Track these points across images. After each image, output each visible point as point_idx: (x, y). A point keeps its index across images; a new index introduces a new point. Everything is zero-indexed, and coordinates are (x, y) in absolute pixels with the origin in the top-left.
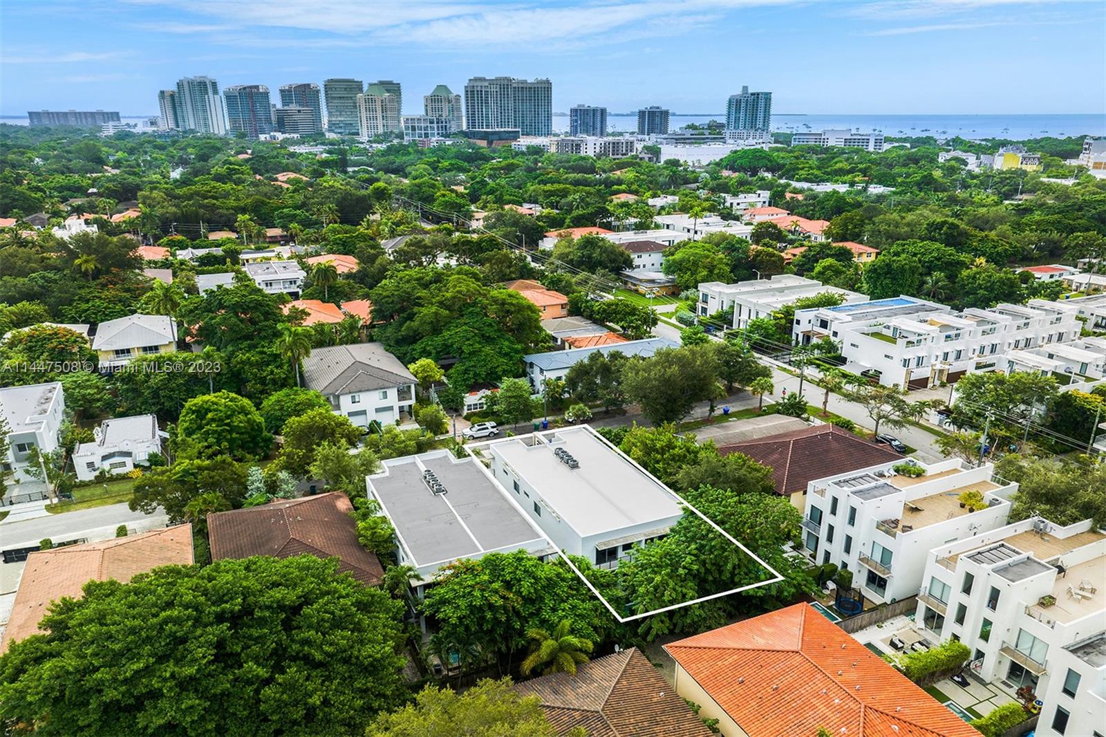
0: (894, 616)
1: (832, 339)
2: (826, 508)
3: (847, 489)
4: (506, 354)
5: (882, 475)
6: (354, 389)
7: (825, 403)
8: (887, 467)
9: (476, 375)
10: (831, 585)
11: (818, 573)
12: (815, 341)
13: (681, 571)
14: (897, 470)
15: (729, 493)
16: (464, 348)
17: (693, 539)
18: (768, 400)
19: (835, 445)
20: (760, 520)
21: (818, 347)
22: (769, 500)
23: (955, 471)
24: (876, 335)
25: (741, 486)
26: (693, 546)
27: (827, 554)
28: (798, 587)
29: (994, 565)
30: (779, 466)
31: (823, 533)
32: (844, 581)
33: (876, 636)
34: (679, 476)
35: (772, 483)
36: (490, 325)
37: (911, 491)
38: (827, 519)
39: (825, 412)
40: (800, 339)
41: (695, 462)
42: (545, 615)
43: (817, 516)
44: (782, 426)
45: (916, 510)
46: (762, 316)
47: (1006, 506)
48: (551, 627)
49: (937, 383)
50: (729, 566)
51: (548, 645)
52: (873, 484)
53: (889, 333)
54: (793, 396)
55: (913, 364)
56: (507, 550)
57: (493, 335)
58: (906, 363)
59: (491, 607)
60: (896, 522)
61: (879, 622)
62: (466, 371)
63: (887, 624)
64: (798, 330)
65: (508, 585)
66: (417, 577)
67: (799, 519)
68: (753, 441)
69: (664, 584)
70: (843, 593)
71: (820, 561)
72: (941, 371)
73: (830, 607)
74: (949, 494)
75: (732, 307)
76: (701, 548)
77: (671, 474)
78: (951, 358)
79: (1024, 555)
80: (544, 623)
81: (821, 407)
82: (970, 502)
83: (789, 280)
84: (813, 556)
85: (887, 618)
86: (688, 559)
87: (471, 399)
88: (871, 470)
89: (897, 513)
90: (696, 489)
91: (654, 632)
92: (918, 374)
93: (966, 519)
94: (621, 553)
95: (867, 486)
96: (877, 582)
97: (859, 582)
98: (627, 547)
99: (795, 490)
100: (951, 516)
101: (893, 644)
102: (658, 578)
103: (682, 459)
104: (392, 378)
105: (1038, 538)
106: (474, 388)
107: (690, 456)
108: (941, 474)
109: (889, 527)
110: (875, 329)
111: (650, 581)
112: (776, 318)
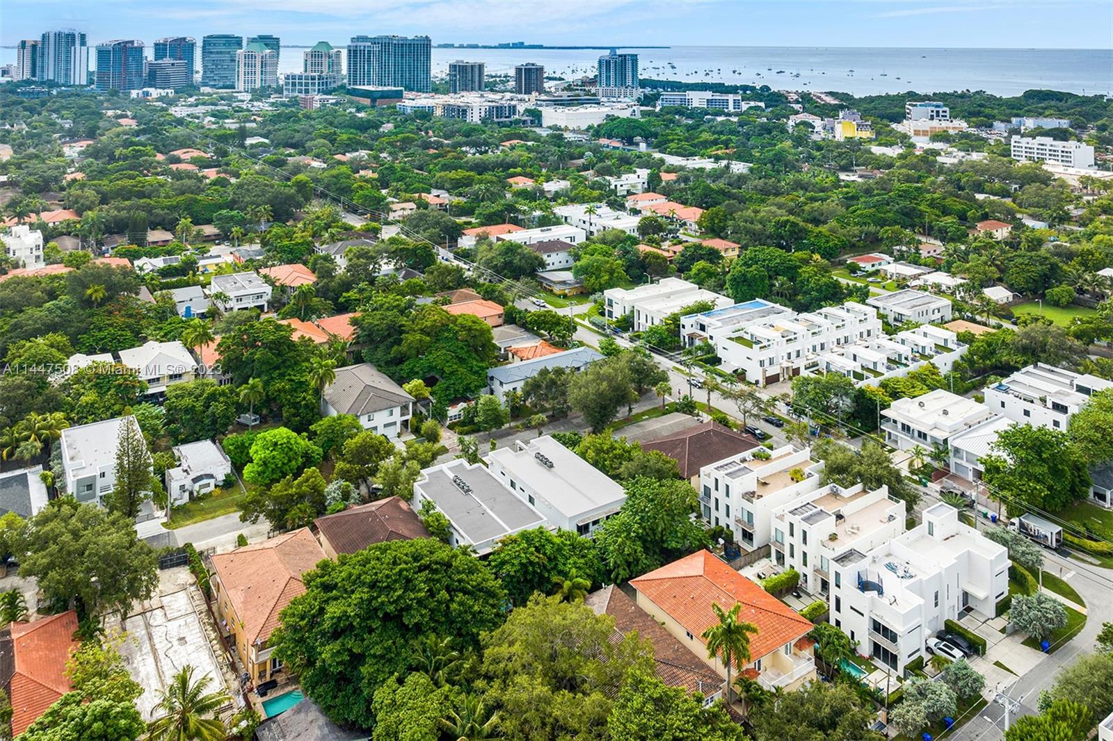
0: (760, 558)
1: (710, 341)
2: (712, 486)
3: (723, 472)
4: (476, 372)
5: (744, 460)
6: (370, 410)
7: (709, 400)
8: (747, 454)
9: (456, 391)
10: (721, 541)
11: (712, 533)
12: (698, 343)
13: (632, 534)
14: (754, 456)
15: (653, 480)
16: (445, 369)
17: (636, 513)
18: (669, 399)
19: (715, 439)
20: (674, 497)
21: (700, 348)
22: (678, 483)
23: (790, 453)
24: (739, 340)
25: (661, 475)
26: (638, 518)
27: (717, 519)
28: (700, 540)
29: (802, 516)
30: (681, 458)
31: (712, 505)
32: (729, 538)
33: (749, 573)
34: (621, 470)
35: (678, 470)
36: (462, 348)
37: (761, 470)
38: (714, 494)
39: (710, 407)
40: (687, 340)
41: (630, 460)
42: (561, 567)
43: (707, 491)
44: (680, 423)
45: (765, 484)
46: (657, 322)
47: (816, 477)
48: (565, 575)
49: (786, 377)
50: (660, 529)
51: (567, 584)
52: (737, 468)
53: (748, 337)
54: (685, 397)
55: (767, 363)
56: (531, 527)
57: (464, 356)
58: (762, 363)
59: (531, 563)
60: (754, 493)
61: (750, 563)
62: (447, 388)
63: (756, 564)
64: (685, 332)
65: (538, 550)
66: (475, 552)
67: (696, 495)
68: (662, 439)
69: (623, 543)
70: (728, 546)
71: (713, 525)
72: (787, 368)
73: (722, 556)
74: (785, 471)
75: (632, 312)
76: (642, 518)
77: (615, 468)
78: (793, 355)
79: (819, 508)
80: (560, 573)
81: (706, 402)
82: (797, 476)
83: (672, 284)
84: (709, 522)
85: (755, 561)
86: (636, 526)
87: (453, 411)
88: (737, 458)
89: (753, 487)
90: (634, 478)
91: (620, 577)
92: (772, 371)
93: (795, 487)
94: (591, 528)
95: (734, 469)
96: (748, 536)
97: (738, 537)
98: (595, 523)
99: (693, 475)
100: (786, 486)
101: (759, 577)
102: (620, 540)
103: (621, 457)
104: (396, 398)
105: (834, 498)
106: (454, 402)
107: (626, 456)
108: (781, 457)
109: (749, 496)
110: (737, 334)
111: (615, 542)
112: (667, 324)
